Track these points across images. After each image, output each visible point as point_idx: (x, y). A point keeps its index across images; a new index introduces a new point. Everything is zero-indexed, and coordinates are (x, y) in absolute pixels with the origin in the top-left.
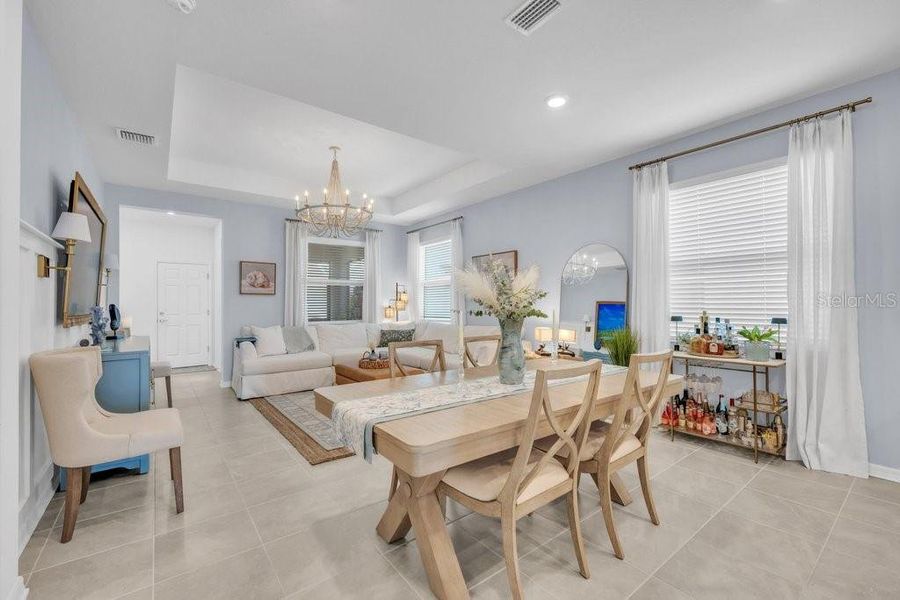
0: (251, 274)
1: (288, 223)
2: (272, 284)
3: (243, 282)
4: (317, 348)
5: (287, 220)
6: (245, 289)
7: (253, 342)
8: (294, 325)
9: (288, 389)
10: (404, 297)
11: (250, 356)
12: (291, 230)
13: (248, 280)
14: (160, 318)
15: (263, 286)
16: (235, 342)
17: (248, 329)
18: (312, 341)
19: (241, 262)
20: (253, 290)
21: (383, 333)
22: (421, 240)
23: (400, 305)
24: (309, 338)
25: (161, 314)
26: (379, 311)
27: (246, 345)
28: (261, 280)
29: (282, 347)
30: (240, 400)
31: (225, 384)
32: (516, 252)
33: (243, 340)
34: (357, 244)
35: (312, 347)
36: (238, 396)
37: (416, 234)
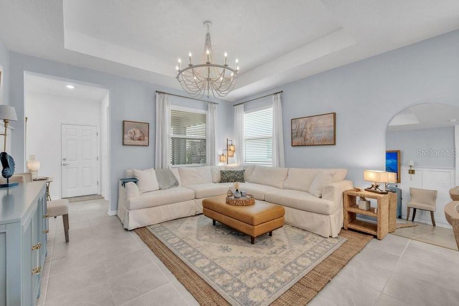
0: (131, 130)
1: (157, 94)
2: (146, 138)
3: (126, 136)
4: (180, 185)
5: (156, 92)
6: (127, 141)
7: (135, 182)
8: (162, 168)
9: (164, 218)
10: (232, 148)
11: (134, 193)
12: (159, 100)
13: (129, 135)
14: (64, 162)
15: (140, 140)
16: (121, 182)
17: (129, 171)
18: (176, 179)
19: (124, 122)
20: (133, 142)
21: (222, 173)
22: (245, 110)
23: (230, 153)
24: (174, 177)
25: (65, 159)
26: (217, 158)
27: (130, 185)
28: (138, 135)
29: (156, 185)
30: (126, 230)
31: (111, 213)
32: (335, 114)
33: (127, 180)
34: (203, 112)
35: (176, 184)
36: (125, 227)
37: (242, 106)
